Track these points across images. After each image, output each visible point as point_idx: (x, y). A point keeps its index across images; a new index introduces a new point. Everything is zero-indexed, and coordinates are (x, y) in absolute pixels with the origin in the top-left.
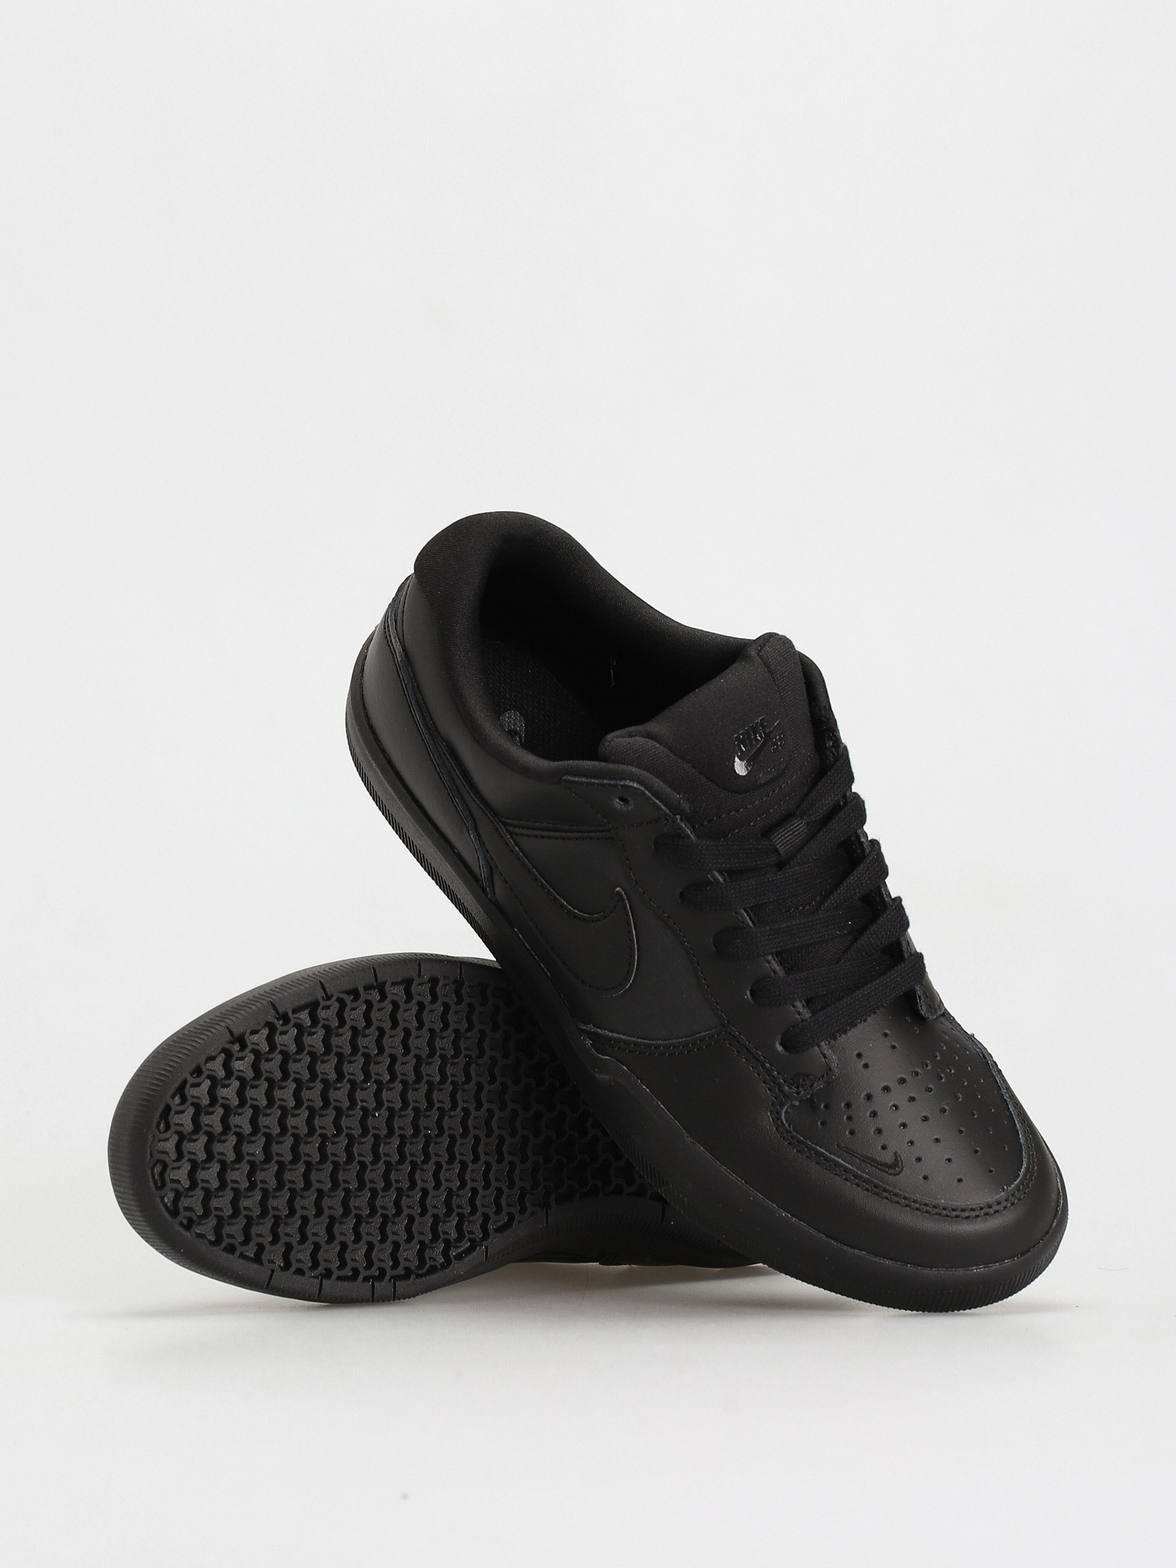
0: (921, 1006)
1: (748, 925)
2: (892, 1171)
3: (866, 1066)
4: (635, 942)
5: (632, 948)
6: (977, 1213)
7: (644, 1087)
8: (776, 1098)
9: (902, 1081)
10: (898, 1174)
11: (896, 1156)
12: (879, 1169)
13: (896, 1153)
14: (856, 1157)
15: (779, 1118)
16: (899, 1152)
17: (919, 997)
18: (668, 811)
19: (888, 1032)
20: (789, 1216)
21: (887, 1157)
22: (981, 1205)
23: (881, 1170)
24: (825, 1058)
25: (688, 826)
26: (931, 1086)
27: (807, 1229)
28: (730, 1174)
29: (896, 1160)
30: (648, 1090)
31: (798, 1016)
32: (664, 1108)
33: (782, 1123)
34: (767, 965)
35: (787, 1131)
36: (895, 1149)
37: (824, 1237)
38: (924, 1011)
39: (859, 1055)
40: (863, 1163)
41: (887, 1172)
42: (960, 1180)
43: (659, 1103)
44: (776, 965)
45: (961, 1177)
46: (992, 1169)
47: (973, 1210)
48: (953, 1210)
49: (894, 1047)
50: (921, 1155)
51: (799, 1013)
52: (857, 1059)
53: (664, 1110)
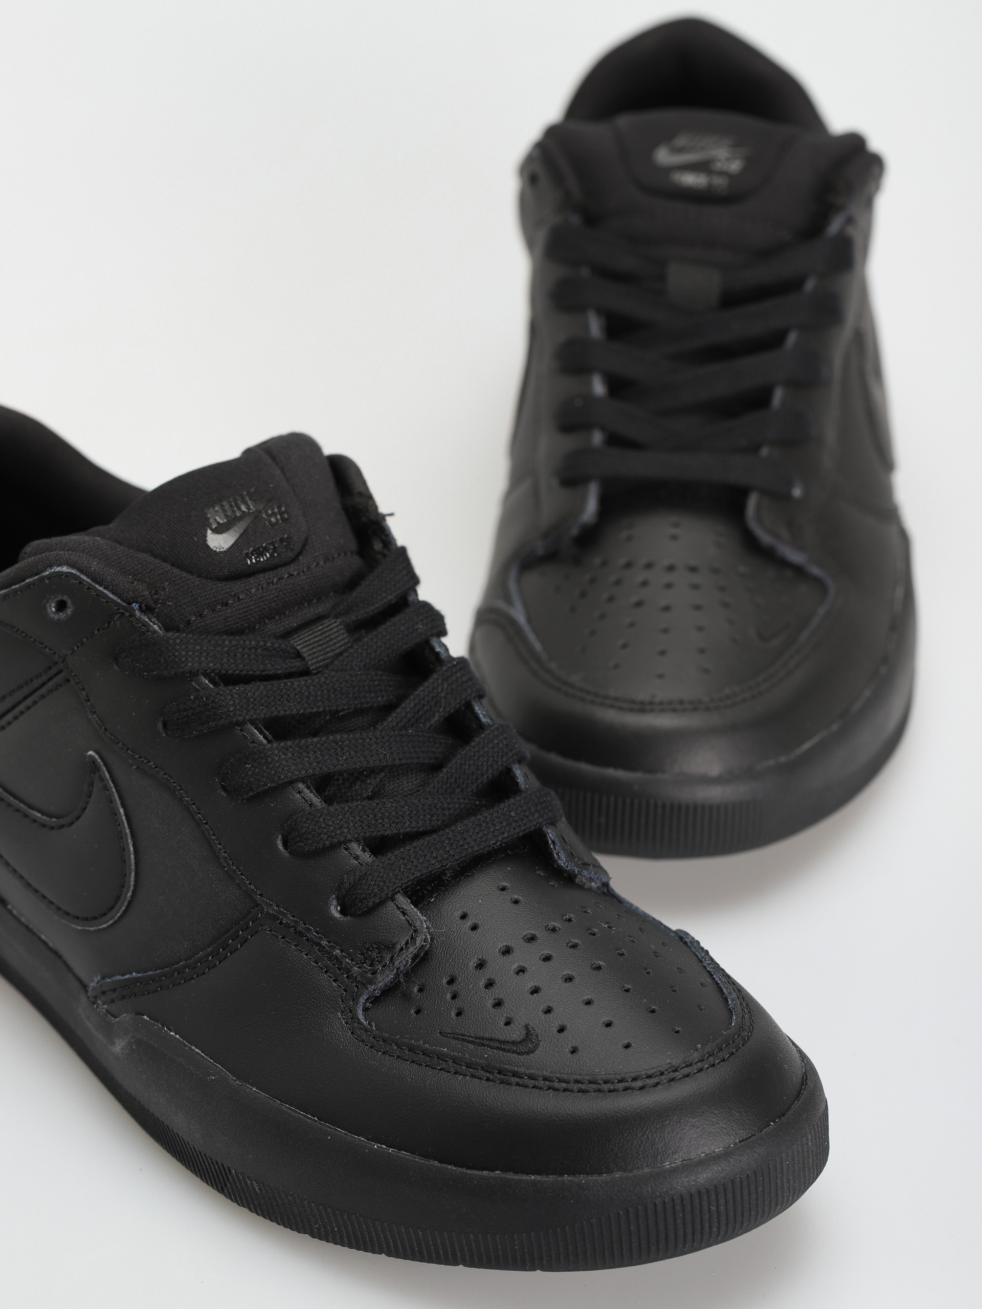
0: (557, 854)
1: (261, 744)
2: (522, 1048)
3: (474, 928)
4: (126, 825)
5: (120, 836)
6: (656, 1080)
7: (173, 1034)
8: (345, 990)
9: (532, 939)
10: (532, 1052)
11: (528, 1029)
12: (504, 1050)
13: (527, 1027)
14: (470, 1042)
15: (355, 1018)
16: (531, 1023)
17: (553, 842)
18: (119, 601)
19: (505, 884)
20: (384, 1147)
21: (515, 1033)
22: (661, 1069)
23: (509, 1051)
24: (404, 914)
25: (154, 620)
26: (577, 941)
27: (411, 1158)
28: (296, 1112)
29: (528, 1033)
30: (177, 1036)
31: (355, 861)
32: (200, 1052)
33: (359, 1023)
34: (298, 796)
35: (366, 1031)
36: (526, 1021)
37: (436, 1163)
38: (562, 860)
39: (464, 917)
40: (479, 1048)
41: (514, 1052)
42: (627, 1046)
43: (193, 1047)
44: (311, 795)
45: (629, 1041)
46: (677, 1029)
47: (649, 1077)
48: (620, 1081)
49: (516, 902)
50: (565, 1022)
51: (357, 858)
52: (460, 921)
53: (201, 1055)
